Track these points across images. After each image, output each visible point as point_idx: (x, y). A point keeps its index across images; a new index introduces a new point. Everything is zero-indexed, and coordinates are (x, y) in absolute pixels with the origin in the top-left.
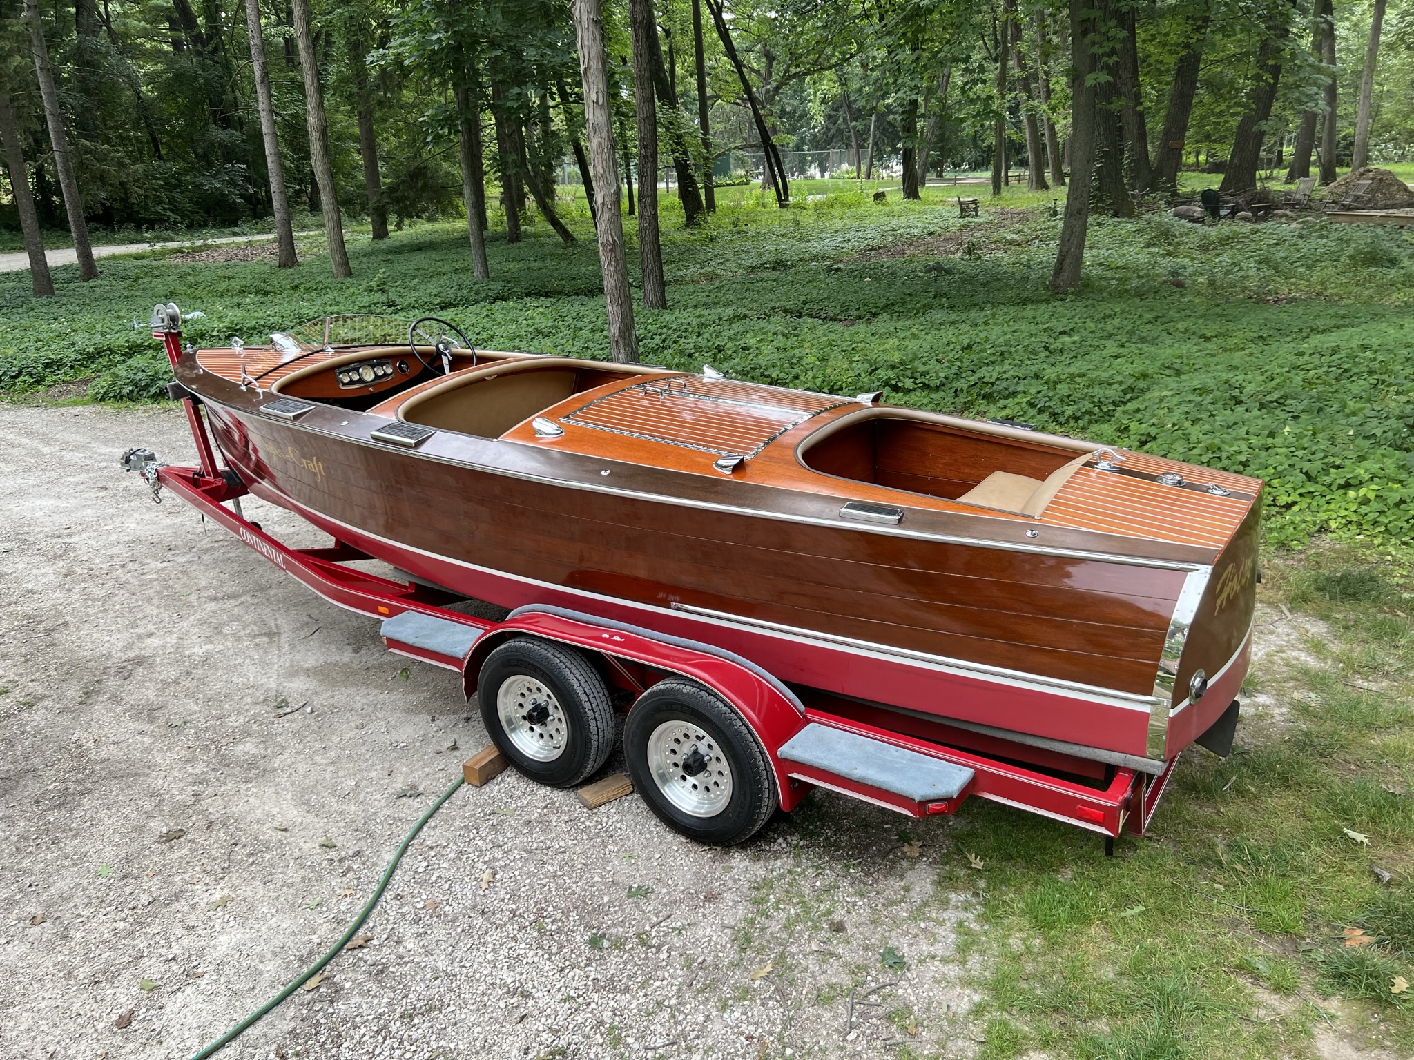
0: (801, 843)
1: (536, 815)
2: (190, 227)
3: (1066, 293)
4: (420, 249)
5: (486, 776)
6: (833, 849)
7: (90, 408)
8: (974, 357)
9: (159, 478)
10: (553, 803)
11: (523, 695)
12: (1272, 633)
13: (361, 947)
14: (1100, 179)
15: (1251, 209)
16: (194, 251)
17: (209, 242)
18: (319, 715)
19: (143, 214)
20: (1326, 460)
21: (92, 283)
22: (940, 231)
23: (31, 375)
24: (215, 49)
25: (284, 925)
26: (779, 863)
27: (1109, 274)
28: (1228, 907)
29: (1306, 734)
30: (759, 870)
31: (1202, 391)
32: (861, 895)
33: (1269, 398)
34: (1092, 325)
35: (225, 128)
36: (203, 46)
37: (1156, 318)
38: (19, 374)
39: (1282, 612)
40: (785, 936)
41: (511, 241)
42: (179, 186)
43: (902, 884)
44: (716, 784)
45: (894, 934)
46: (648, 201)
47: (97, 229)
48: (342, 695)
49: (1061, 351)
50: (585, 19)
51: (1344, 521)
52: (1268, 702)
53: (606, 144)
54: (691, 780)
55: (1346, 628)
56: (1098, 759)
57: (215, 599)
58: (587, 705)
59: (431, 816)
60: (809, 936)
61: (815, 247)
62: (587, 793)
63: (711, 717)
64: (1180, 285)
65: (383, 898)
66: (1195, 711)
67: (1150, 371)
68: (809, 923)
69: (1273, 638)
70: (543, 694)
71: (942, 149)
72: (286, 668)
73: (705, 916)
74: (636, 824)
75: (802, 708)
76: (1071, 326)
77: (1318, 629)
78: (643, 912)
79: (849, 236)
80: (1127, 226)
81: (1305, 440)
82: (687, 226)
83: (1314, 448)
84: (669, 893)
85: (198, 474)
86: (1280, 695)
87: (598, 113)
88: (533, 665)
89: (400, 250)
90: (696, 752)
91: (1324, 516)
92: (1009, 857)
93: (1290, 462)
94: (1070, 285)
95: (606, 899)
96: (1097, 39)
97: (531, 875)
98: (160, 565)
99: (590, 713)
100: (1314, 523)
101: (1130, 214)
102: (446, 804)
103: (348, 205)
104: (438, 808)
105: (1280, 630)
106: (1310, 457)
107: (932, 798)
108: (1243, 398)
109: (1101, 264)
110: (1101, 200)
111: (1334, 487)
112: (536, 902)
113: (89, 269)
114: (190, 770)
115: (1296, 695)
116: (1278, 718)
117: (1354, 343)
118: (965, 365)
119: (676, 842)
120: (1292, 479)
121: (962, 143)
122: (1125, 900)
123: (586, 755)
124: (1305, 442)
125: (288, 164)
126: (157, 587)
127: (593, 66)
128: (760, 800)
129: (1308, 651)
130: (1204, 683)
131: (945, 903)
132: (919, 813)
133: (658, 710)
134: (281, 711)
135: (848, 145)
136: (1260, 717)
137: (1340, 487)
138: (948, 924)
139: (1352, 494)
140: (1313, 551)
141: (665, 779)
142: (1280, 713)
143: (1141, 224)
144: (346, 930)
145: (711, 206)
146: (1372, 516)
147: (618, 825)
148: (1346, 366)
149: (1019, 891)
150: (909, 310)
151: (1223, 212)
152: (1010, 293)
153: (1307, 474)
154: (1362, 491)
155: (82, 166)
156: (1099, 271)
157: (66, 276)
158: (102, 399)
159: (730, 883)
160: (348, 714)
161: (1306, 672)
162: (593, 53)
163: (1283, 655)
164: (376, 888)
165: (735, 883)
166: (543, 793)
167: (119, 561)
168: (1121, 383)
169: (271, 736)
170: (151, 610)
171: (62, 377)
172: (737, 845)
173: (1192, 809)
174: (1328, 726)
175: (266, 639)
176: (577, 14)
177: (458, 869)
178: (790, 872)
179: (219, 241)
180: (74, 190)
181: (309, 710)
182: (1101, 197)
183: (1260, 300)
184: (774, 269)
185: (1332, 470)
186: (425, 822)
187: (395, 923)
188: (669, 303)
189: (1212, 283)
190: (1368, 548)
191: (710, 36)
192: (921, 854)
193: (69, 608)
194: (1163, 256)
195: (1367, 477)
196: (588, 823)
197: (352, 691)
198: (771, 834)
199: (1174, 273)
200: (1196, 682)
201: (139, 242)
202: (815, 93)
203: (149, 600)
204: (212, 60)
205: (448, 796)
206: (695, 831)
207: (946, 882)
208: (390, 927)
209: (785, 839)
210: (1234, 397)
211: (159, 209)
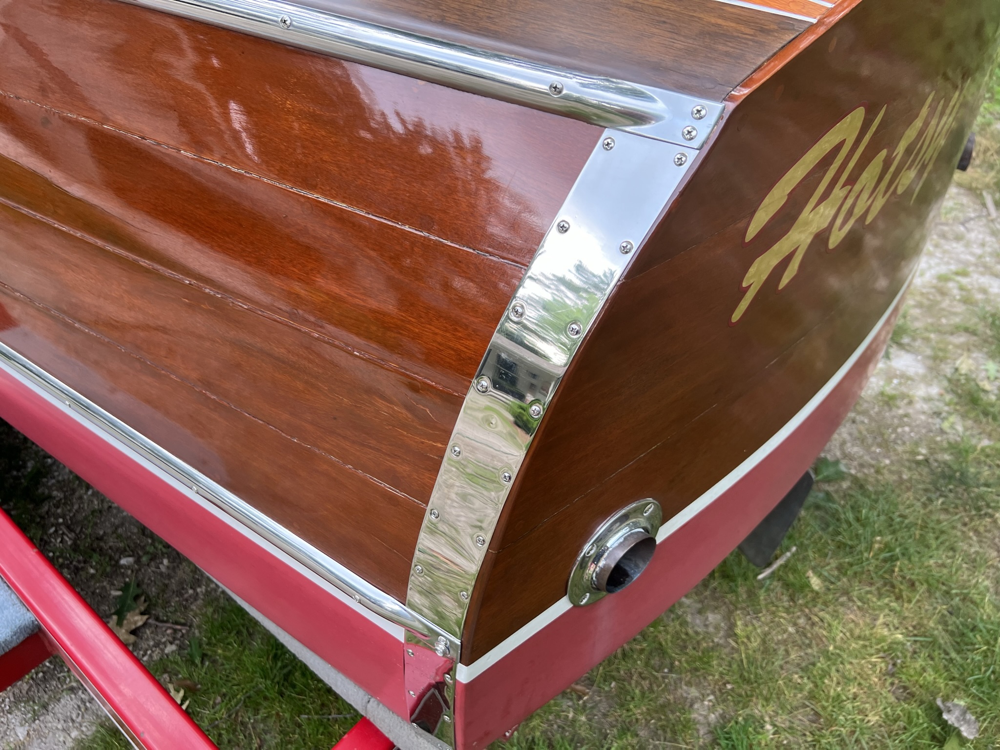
12: (958, 238)
29: (959, 450)
39: (984, 205)
52: (911, 372)
69: (957, 248)
86: (937, 359)
105: (972, 236)
115: (965, 364)
116: (919, 405)
136: (888, 401)
163: (964, 281)
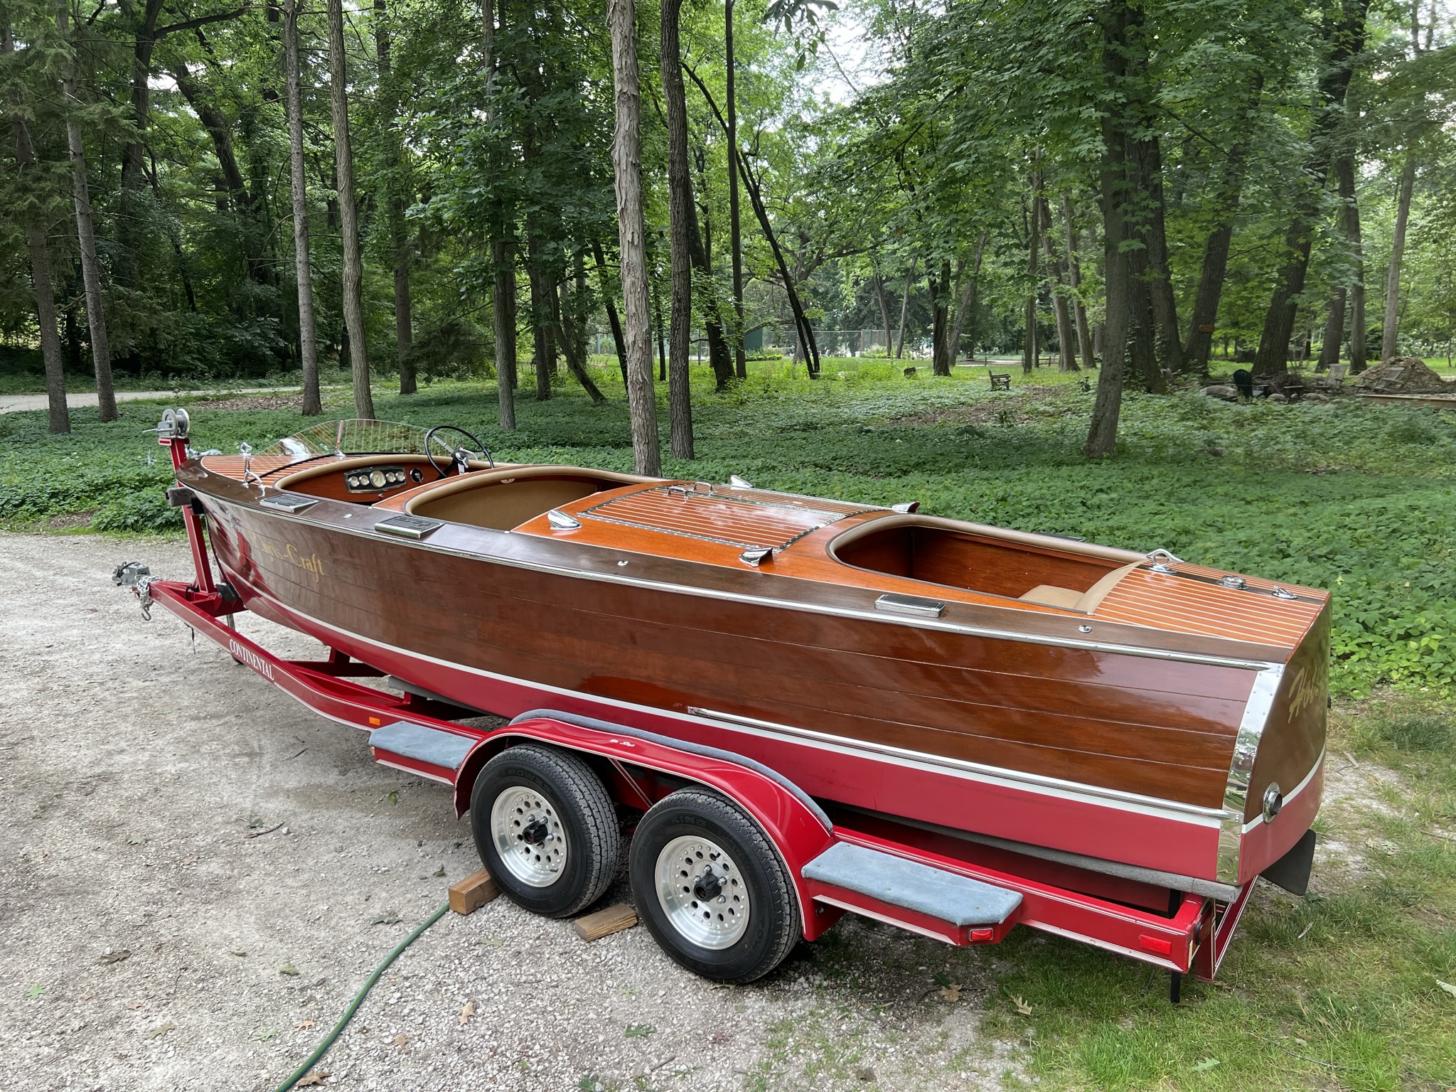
0: (825, 984)
1: (527, 946)
2: (217, 377)
3: (1101, 458)
4: (447, 404)
5: (474, 903)
6: (860, 990)
7: (92, 538)
8: (1008, 509)
9: (151, 593)
10: (547, 934)
11: (520, 811)
12: (1338, 780)
13: (315, 1084)
14: (1132, 356)
15: (1283, 391)
16: (218, 400)
17: (234, 392)
18: (295, 837)
19: (170, 363)
20: (1383, 611)
21: (110, 424)
22: (970, 401)
23: (35, 505)
24: (259, 209)
25: (230, 1058)
26: (799, 1004)
27: (1144, 442)
28: (1314, 1065)
29: (1385, 882)
30: (777, 1011)
31: (1248, 543)
32: (893, 1041)
33: (1317, 552)
34: (1129, 485)
35: (261, 283)
36: (247, 205)
37: (1195, 482)
38: (23, 502)
39: (1348, 760)
40: (805, 1083)
41: (540, 399)
42: (210, 338)
43: (940, 1030)
44: (731, 911)
45: (930, 1085)
46: (680, 353)
47: (123, 376)
48: (322, 818)
49: (1099, 507)
50: (623, 162)
51: (1406, 672)
52: (1341, 850)
53: (639, 283)
54: (703, 906)
55: (1419, 777)
56: (1162, 883)
57: (197, 718)
58: (590, 820)
59: (409, 944)
60: (833, 1084)
61: (845, 413)
62: (585, 923)
63: (728, 830)
64: (1216, 454)
65: (347, 1032)
66: (1269, 831)
67: (1192, 527)
68: (833, 1070)
69: (1341, 785)
70: (544, 810)
71: (972, 332)
72: (265, 789)
73: (713, 1059)
74: (640, 958)
75: (830, 825)
76: (1109, 484)
77: (1388, 778)
78: (643, 1053)
79: (880, 403)
80: (1160, 402)
81: (1359, 590)
82: (717, 390)
83: (1370, 598)
84: (673, 1033)
85: (193, 588)
86: (1353, 842)
87: (633, 253)
88: (532, 774)
89: (426, 403)
90: (709, 874)
91: (1385, 667)
92: (1060, 1004)
93: (1345, 611)
94: (1105, 450)
95: (601, 1038)
96: (1130, 208)
97: (517, 1009)
98: (141, 684)
99: (593, 830)
100: (1375, 675)
101: (1163, 391)
102: (427, 933)
103: (378, 362)
104: (417, 936)
105: (1347, 778)
106: (1367, 607)
107: (975, 922)
108: (1291, 551)
109: (1135, 434)
110: (1133, 376)
111: (1394, 638)
112: (521, 1040)
113: (109, 411)
114: (145, 889)
115: (1371, 843)
116: (1353, 866)
117: (1402, 505)
118: (1000, 516)
119: (683, 979)
120: (1348, 628)
121: (992, 326)
122: (1196, 1053)
123: (586, 879)
124: (1360, 592)
125: (321, 319)
126: (136, 705)
127: (630, 207)
128: (781, 928)
129: (1379, 798)
130: (1279, 798)
131: (989, 1052)
132: (960, 940)
133: (669, 823)
134: (254, 832)
135: (879, 326)
136: (1333, 865)
137: (1400, 638)
138: (993, 1075)
139: (1413, 644)
140: (1375, 702)
141: (673, 906)
142: (1354, 861)
143: (1175, 400)
144: (299, 1064)
145: (742, 373)
146: (1435, 667)
147: (619, 959)
148: (1395, 526)
149: (1073, 1039)
150: (940, 469)
151: (1256, 393)
152: (1044, 456)
153: (1363, 623)
154: (1425, 641)
155: (113, 311)
156: (1135, 439)
157: (84, 417)
158: (105, 529)
159: (743, 1024)
160: (328, 837)
161: (1379, 819)
162: (631, 194)
163: (1352, 802)
164: (339, 1019)
165: (749, 1024)
166: (537, 924)
167: (99, 679)
168: (1162, 536)
169: (239, 856)
170: (125, 727)
171: (66, 507)
172: (751, 983)
173: (1265, 958)
174: (1408, 875)
175: (246, 759)
176: (616, 157)
177: (435, 1002)
178: (812, 1014)
179: (244, 391)
180: (103, 333)
181: (284, 830)
182: (1133, 373)
183: (1299, 470)
184: (804, 430)
185: (1390, 620)
186: (402, 950)
187: (357, 1059)
188: (697, 455)
189: (1249, 454)
190: (1434, 699)
191: (747, 213)
192: (961, 999)
193: (38, 723)
194: (1198, 429)
195: (1429, 626)
196: (584, 956)
197: (334, 813)
198: (791, 973)
199: (1210, 442)
200: (1271, 797)
201: (164, 389)
202: (848, 274)
203: (125, 717)
204: (254, 218)
205: (430, 924)
206: (705, 965)
207: (990, 1028)
208: (351, 1063)
209: (807, 979)
210: (1281, 551)
211: (188, 358)
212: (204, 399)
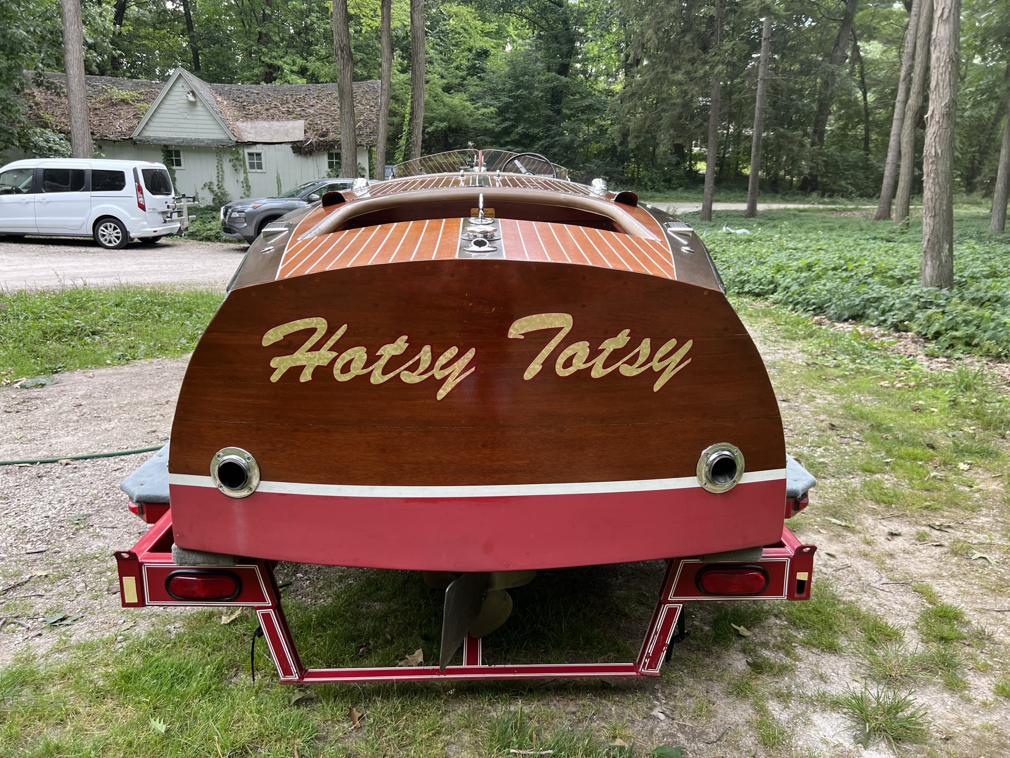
16: (844, 211)
21: (749, 218)
211: (843, 183)
212: (834, 210)
